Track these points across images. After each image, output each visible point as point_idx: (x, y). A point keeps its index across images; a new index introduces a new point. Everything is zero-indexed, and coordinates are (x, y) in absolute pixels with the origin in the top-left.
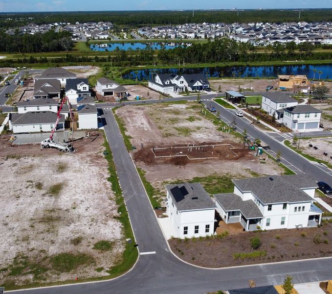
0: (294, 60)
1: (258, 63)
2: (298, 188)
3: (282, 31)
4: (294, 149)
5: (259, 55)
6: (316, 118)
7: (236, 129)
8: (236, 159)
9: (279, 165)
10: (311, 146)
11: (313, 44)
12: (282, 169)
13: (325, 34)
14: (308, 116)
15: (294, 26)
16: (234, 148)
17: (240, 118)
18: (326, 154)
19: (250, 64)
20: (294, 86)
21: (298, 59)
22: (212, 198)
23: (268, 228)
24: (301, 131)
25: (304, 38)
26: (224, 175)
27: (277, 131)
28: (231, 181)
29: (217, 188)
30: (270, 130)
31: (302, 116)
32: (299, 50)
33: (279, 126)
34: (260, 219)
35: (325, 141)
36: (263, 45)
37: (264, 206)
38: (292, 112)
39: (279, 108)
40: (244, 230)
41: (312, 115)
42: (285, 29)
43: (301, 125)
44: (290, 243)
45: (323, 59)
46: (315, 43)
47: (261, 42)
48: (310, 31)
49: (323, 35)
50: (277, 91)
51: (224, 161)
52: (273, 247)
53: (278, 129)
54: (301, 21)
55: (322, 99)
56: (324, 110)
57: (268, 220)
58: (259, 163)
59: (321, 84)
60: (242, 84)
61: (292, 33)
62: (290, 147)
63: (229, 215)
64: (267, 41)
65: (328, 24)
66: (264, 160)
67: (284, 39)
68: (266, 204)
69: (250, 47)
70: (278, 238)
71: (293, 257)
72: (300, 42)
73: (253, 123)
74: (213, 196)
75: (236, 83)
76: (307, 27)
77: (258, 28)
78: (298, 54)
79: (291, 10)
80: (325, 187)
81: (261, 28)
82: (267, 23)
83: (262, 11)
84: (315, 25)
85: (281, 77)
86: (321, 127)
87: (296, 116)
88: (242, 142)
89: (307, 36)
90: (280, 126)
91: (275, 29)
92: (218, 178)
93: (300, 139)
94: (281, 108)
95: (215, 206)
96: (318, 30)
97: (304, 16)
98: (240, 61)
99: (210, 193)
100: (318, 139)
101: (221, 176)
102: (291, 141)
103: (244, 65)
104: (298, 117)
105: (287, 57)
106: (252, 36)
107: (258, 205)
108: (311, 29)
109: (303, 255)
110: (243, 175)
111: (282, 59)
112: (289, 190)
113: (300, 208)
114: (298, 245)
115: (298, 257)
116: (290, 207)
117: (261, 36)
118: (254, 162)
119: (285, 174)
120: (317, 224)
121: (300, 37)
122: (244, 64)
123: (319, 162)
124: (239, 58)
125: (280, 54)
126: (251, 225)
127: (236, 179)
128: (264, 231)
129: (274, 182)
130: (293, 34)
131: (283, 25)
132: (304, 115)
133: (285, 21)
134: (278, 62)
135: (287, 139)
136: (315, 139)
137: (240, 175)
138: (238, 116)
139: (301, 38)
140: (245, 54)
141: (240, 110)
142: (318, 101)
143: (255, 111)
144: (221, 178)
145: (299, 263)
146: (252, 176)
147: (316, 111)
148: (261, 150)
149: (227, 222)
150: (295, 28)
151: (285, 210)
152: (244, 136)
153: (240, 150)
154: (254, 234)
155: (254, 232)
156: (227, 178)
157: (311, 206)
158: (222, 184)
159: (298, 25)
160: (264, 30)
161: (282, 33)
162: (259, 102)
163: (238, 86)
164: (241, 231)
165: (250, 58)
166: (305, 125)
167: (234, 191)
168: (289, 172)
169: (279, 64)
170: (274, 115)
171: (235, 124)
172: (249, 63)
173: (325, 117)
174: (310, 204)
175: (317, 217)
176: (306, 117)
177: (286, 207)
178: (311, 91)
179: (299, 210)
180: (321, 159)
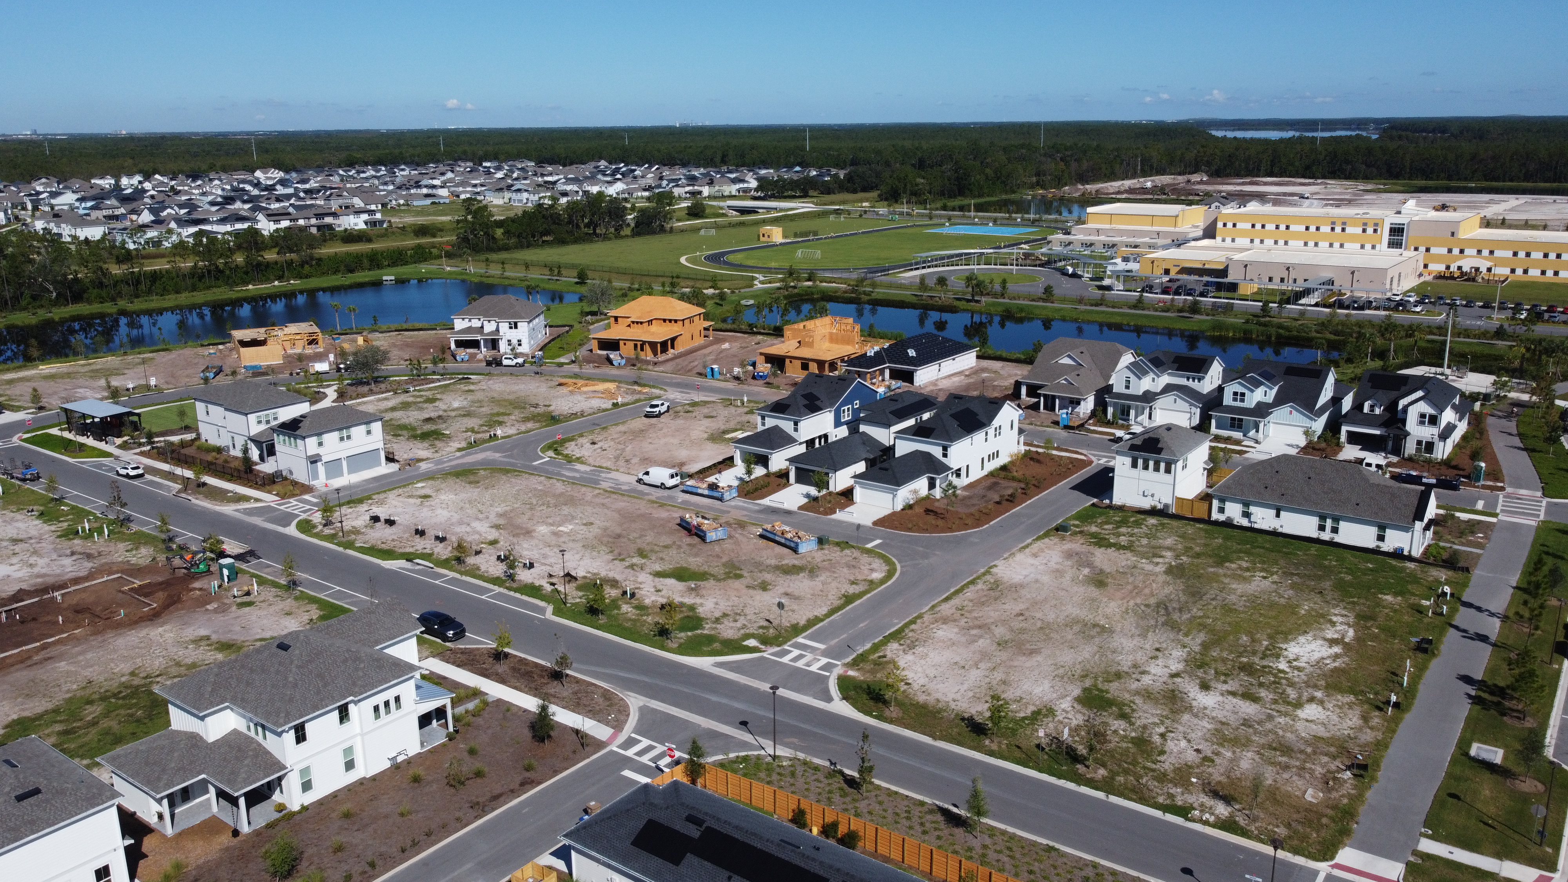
0: (269, 280)
1: (155, 302)
2: (368, 650)
3: (210, 198)
4: (331, 538)
5: (155, 276)
6: (370, 437)
7: (128, 519)
8: (154, 617)
9: (296, 599)
10: (375, 519)
11: (314, 230)
12: (309, 607)
13: (341, 201)
14: (349, 437)
15: (244, 181)
16: (137, 583)
17: (135, 482)
18: (421, 533)
19: (131, 307)
20: (286, 357)
21: (280, 278)
22: (95, 772)
23: (310, 798)
24: (338, 482)
25: (285, 214)
26: (123, 679)
27: (268, 498)
28: (152, 693)
29: (107, 732)
30: (246, 499)
31: (330, 438)
32: (276, 250)
33: (269, 482)
34: (280, 779)
35: (410, 497)
36: (157, 243)
37: (279, 735)
38: (298, 433)
39: (256, 429)
40: (236, 833)
41: (358, 432)
42: (220, 192)
43: (334, 467)
44: (386, 816)
45: (352, 271)
46: (319, 228)
47: (151, 234)
48: (296, 195)
49: (334, 205)
50: (239, 377)
51: (110, 634)
52: (339, 849)
53: (269, 492)
54: (264, 167)
55: (376, 382)
56: (386, 410)
57: (305, 771)
58: (234, 608)
59: (360, 340)
60: (116, 372)
61: (244, 202)
62: (317, 536)
63: (172, 805)
64: (170, 232)
65: (341, 172)
66: (248, 593)
67: (223, 221)
68: (286, 727)
69: (115, 252)
70: (347, 815)
71: (403, 851)
72: (273, 227)
73: (185, 489)
74: (98, 764)
75: (95, 374)
76: (283, 182)
77: (129, 191)
78: (276, 263)
79: (225, 135)
80: (440, 624)
81: (139, 193)
82: (157, 176)
83: (131, 139)
84: (305, 176)
85: (238, 334)
86: (390, 459)
87: (312, 442)
88: (162, 558)
89: (291, 210)
90: (274, 482)
91: (186, 193)
92: (104, 698)
93: (340, 505)
94: (263, 427)
95: (116, 794)
96: (319, 191)
97: (267, 151)
98: (89, 302)
99: (82, 757)
100: (392, 495)
101: (114, 686)
102: (317, 518)
103: (109, 311)
104: (320, 444)
105: (247, 273)
106: (116, 218)
107: (260, 738)
108: (296, 189)
109: (428, 834)
110: (189, 661)
111: (230, 282)
112: (345, 661)
113: (387, 704)
114: (410, 813)
115: (416, 846)
116: (361, 711)
117: (146, 217)
118: (215, 611)
119: (322, 618)
120: (444, 732)
121: (270, 212)
122: (109, 308)
123: (409, 557)
124: (84, 290)
125: (221, 266)
126: (252, 810)
127: (168, 683)
128: (299, 812)
129: (295, 652)
130: (247, 206)
131: (211, 180)
132: (335, 435)
133: (212, 168)
134: (222, 293)
135: (304, 516)
136: (382, 496)
137: (178, 664)
138: (127, 476)
139: (274, 216)
140: (104, 274)
141: (131, 457)
142: (366, 389)
143: (183, 451)
144: (115, 695)
145: (425, 863)
146: (220, 656)
147: (367, 419)
148: (230, 567)
149: (169, 831)
150: (248, 187)
151: (346, 725)
152: (163, 536)
153: (161, 584)
154: (271, 832)
155: (270, 826)
156: (137, 687)
157: (418, 687)
158: (122, 712)
159: (258, 179)
160: (152, 197)
161: (213, 203)
162: (188, 421)
163: (102, 382)
164: (225, 839)
165: (125, 289)
166: (344, 463)
167: (169, 721)
168: (331, 612)
169: (225, 297)
170: (246, 451)
171: (124, 505)
172: (122, 303)
173: (393, 430)
174: (412, 684)
175: (440, 713)
176: (342, 439)
177: (347, 714)
178: (337, 365)
179: (388, 711)
180: (411, 550)
